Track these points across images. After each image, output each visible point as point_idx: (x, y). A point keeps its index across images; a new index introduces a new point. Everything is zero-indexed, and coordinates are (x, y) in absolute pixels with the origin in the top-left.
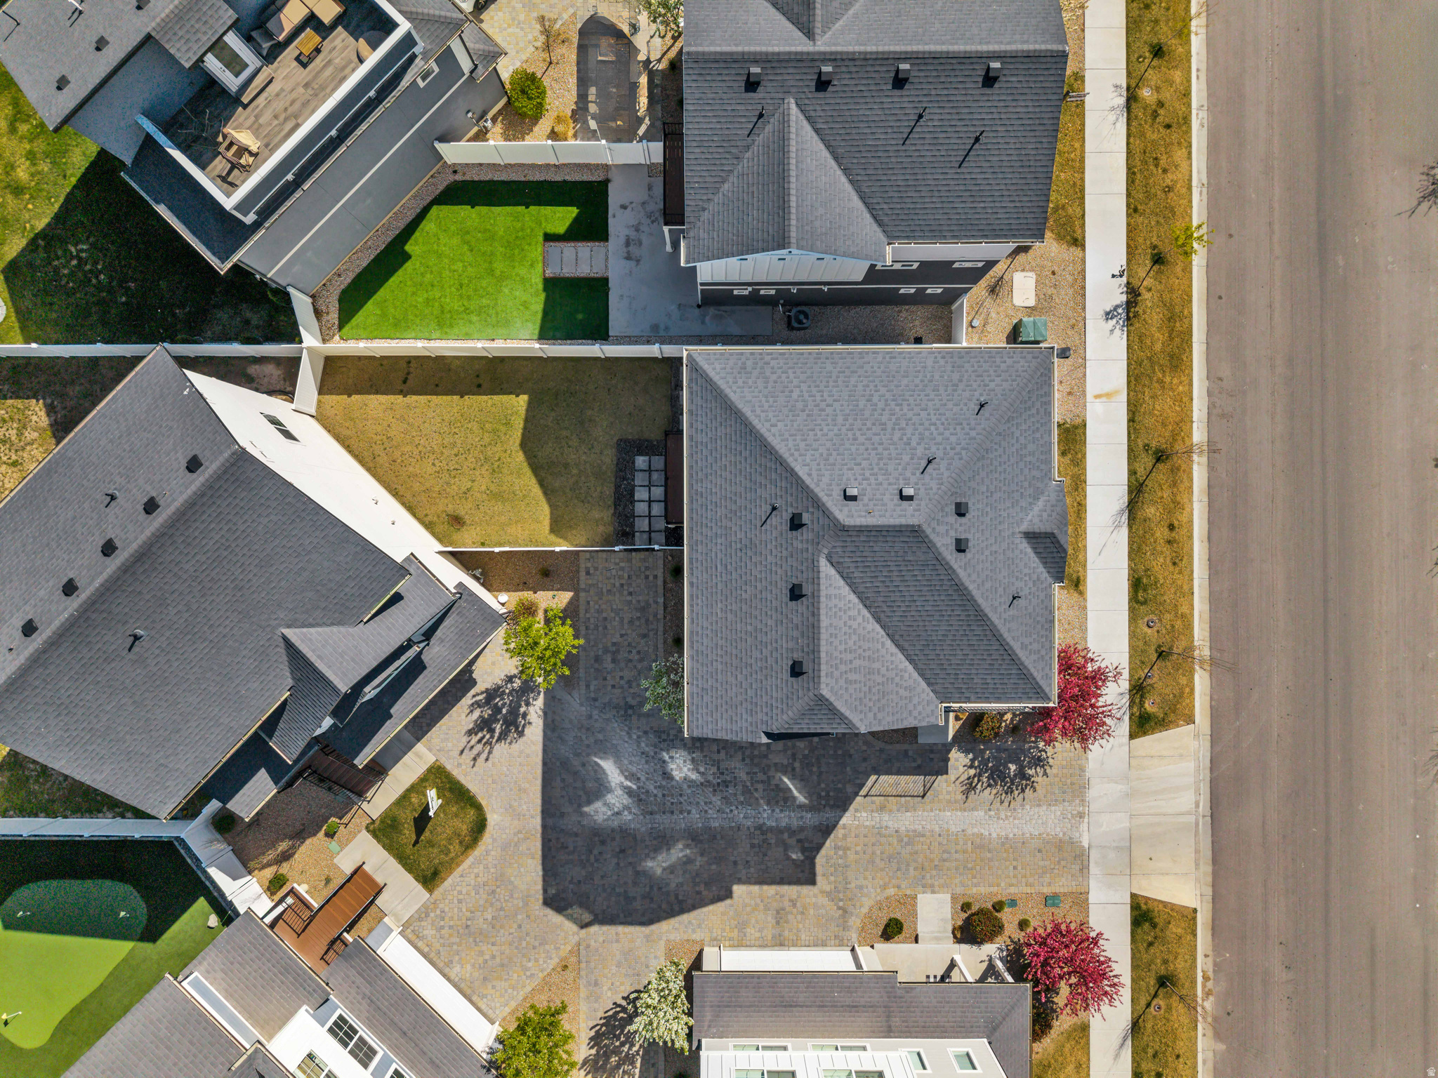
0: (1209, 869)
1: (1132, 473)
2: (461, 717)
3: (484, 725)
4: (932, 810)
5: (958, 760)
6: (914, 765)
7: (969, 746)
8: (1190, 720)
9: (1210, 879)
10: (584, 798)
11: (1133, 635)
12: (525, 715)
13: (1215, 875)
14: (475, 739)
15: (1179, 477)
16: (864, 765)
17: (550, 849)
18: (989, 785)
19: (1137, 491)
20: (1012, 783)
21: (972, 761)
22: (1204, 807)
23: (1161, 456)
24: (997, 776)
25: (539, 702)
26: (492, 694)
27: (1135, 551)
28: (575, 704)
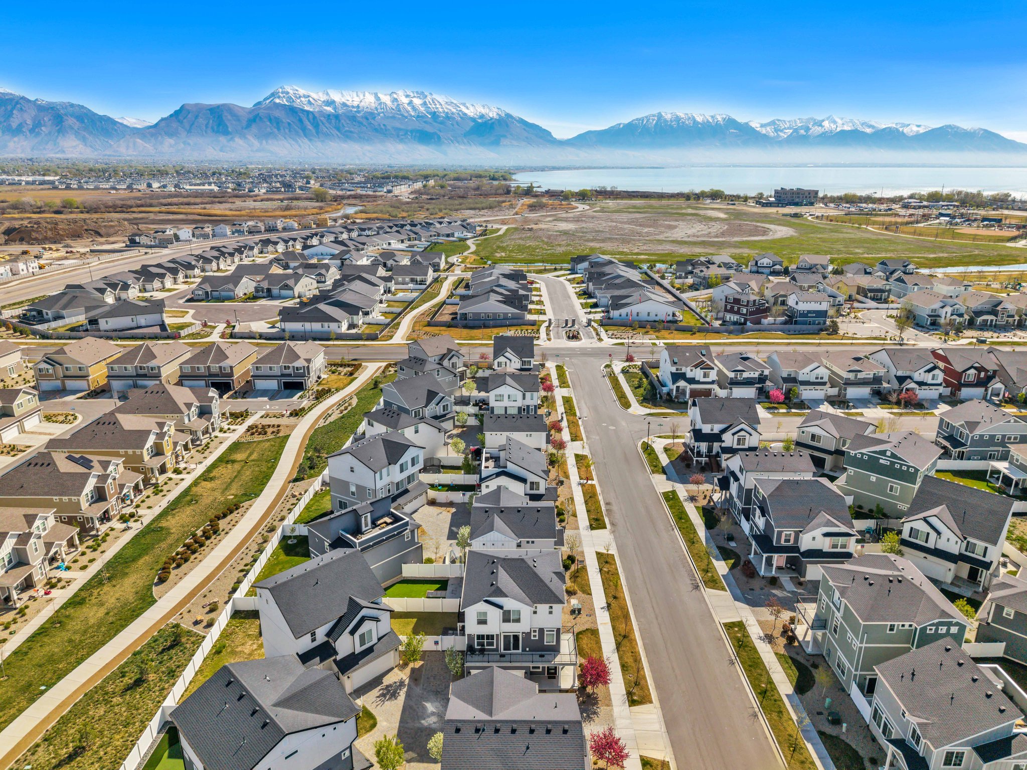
0: (671, 749)
1: (616, 640)
2: (376, 692)
3: (384, 695)
8: (651, 702)
9: (672, 753)
10: (417, 718)
11: (624, 679)
12: (399, 693)
13: (674, 751)
14: (379, 699)
15: (633, 641)
17: (400, 733)
19: (618, 646)
22: (664, 730)
23: (625, 637)
25: (405, 689)
26: (387, 686)
27: (620, 658)
28: (418, 690)
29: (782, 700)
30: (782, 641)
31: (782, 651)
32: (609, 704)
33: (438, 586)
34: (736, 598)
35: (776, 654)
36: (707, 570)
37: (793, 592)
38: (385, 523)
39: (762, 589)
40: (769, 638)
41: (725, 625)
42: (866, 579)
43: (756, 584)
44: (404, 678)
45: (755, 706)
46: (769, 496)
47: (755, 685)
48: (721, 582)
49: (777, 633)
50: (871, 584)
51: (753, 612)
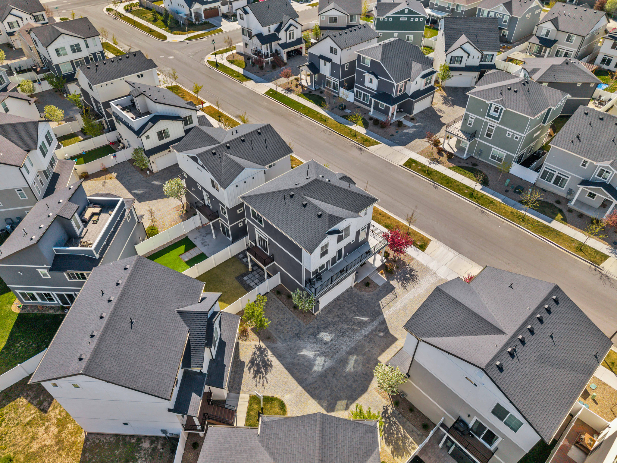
0: (474, 263)
2: (248, 375)
3: (257, 372)
4: (401, 298)
5: (394, 283)
6: (385, 291)
7: (392, 278)
8: (430, 240)
9: (477, 265)
10: (308, 369)
12: (268, 360)
13: (477, 262)
14: (258, 379)
16: (373, 300)
17: (311, 393)
18: (408, 283)
20: (411, 278)
21: (397, 281)
22: (457, 253)
24: (407, 280)
25: (270, 353)
26: (252, 362)
28: (280, 345)
29: (484, 195)
30: (444, 159)
31: (451, 165)
32: (412, 259)
33: (183, 247)
34: (390, 145)
35: (450, 168)
36: (355, 135)
37: (414, 127)
38: (94, 214)
39: (397, 132)
40: (435, 161)
41: (405, 165)
42: (509, 89)
43: (392, 130)
44: (257, 343)
45: (477, 206)
46: (381, 60)
47: (464, 194)
48: (371, 139)
49: (437, 156)
50: (516, 92)
51: (409, 148)
